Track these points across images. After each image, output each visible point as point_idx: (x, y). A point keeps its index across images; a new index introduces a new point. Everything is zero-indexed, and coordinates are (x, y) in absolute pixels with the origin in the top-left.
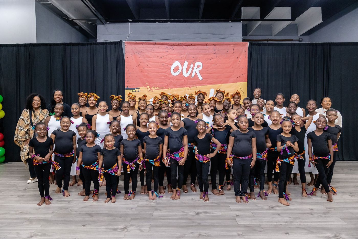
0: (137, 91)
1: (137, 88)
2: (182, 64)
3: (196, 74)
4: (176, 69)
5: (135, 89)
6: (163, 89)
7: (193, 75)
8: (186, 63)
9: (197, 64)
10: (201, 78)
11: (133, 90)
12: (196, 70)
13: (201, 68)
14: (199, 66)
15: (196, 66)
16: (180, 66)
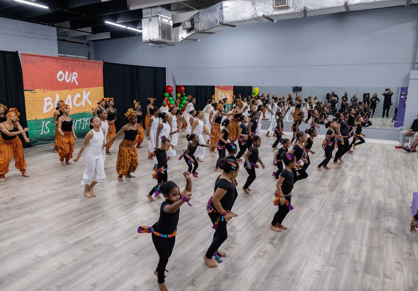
0: (33, 92)
1: (33, 90)
2: (65, 74)
3: (74, 81)
4: (61, 76)
5: (32, 91)
6: (53, 91)
7: (72, 82)
8: (67, 73)
9: (74, 73)
10: (77, 84)
11: (31, 92)
12: (74, 78)
13: (77, 76)
14: (75, 75)
15: (74, 75)
16: (63, 75)
